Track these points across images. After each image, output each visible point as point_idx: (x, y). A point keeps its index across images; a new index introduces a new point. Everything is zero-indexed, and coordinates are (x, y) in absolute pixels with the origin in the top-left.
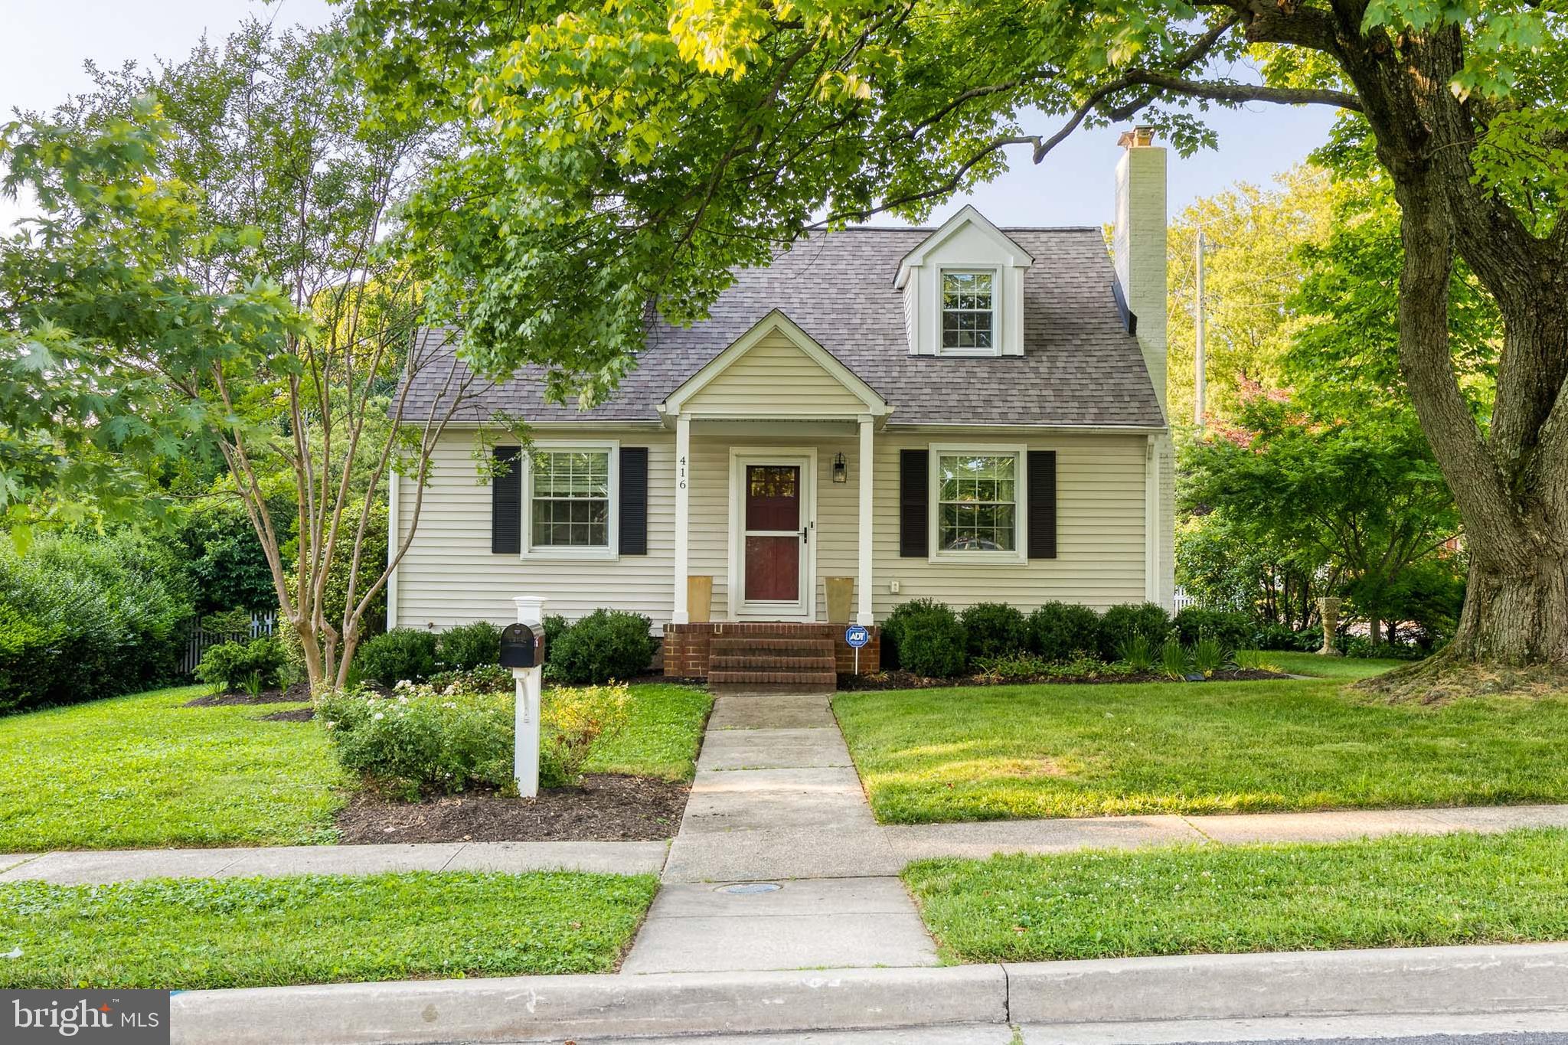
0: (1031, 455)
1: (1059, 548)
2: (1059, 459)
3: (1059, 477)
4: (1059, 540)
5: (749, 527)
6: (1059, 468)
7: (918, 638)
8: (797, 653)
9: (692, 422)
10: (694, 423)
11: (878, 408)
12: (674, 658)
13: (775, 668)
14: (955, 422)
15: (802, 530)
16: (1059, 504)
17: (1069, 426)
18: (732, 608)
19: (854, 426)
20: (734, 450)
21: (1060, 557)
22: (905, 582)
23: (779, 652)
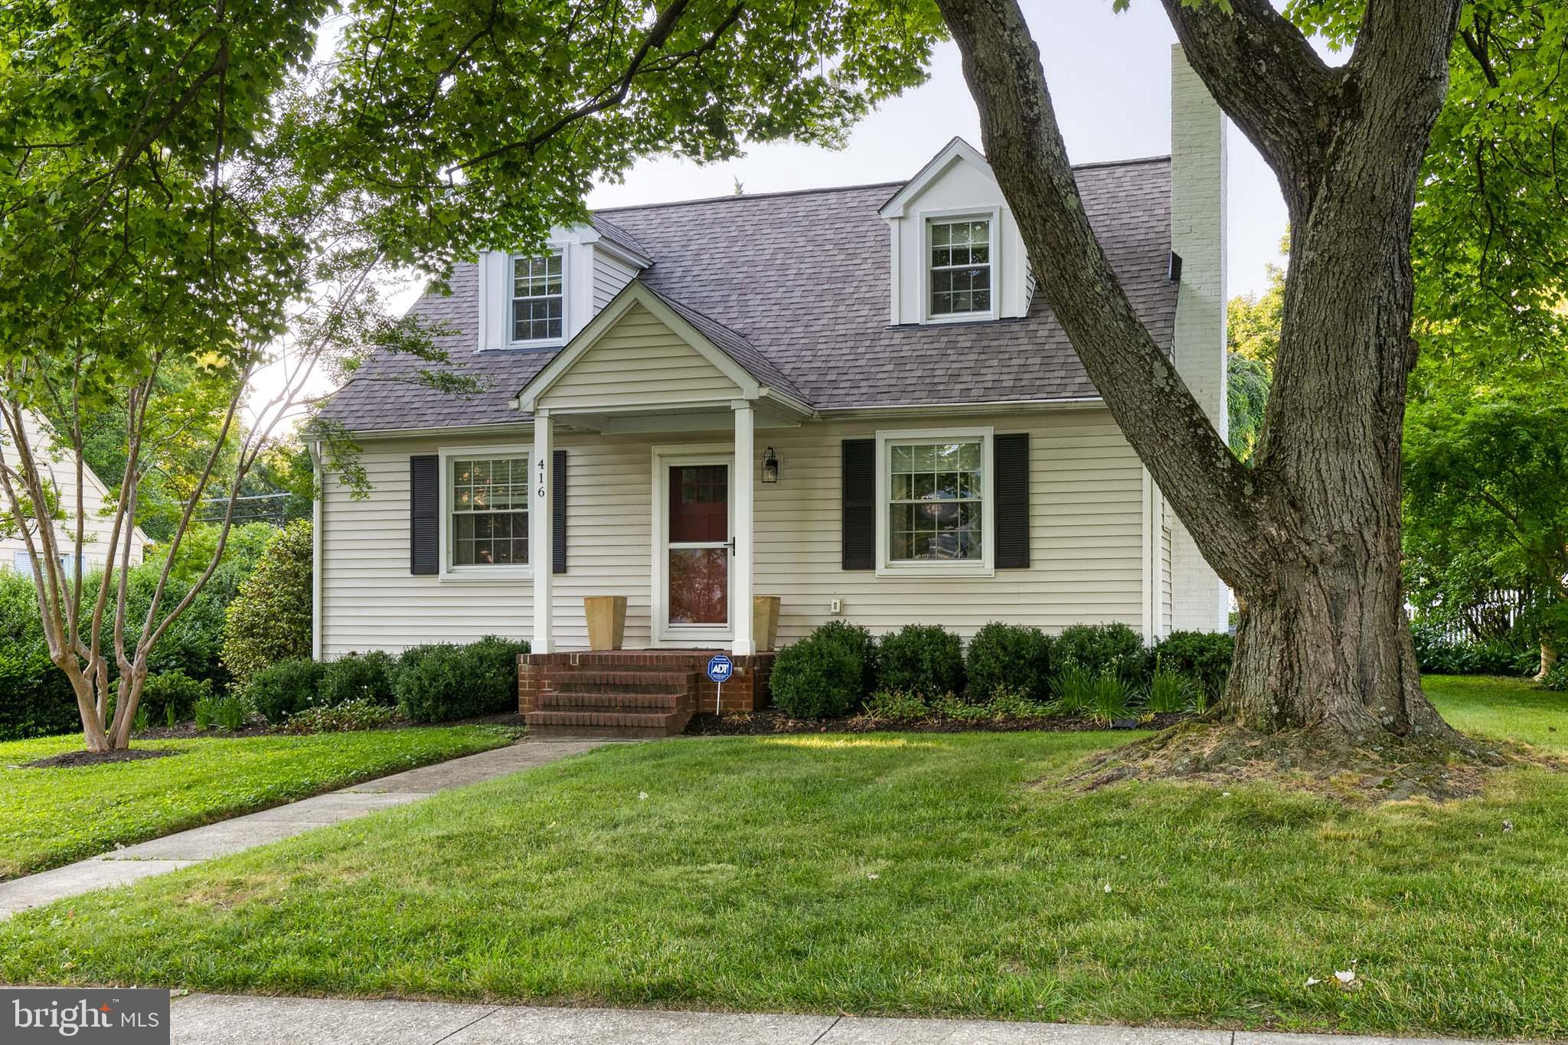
0: (999, 440)
1: (1035, 555)
2: (1034, 443)
3: (1034, 466)
4: (1035, 545)
5: (672, 539)
6: (1034, 455)
7: (786, 670)
8: (645, 689)
9: (551, 417)
10: (554, 419)
11: (752, 390)
12: (529, 694)
13: (608, 708)
14: (904, 404)
15: (730, 541)
16: (1034, 500)
17: (1041, 401)
18: (656, 633)
19: (726, 413)
20: (656, 450)
21: (1036, 566)
22: (849, 601)
23: (627, 688)
